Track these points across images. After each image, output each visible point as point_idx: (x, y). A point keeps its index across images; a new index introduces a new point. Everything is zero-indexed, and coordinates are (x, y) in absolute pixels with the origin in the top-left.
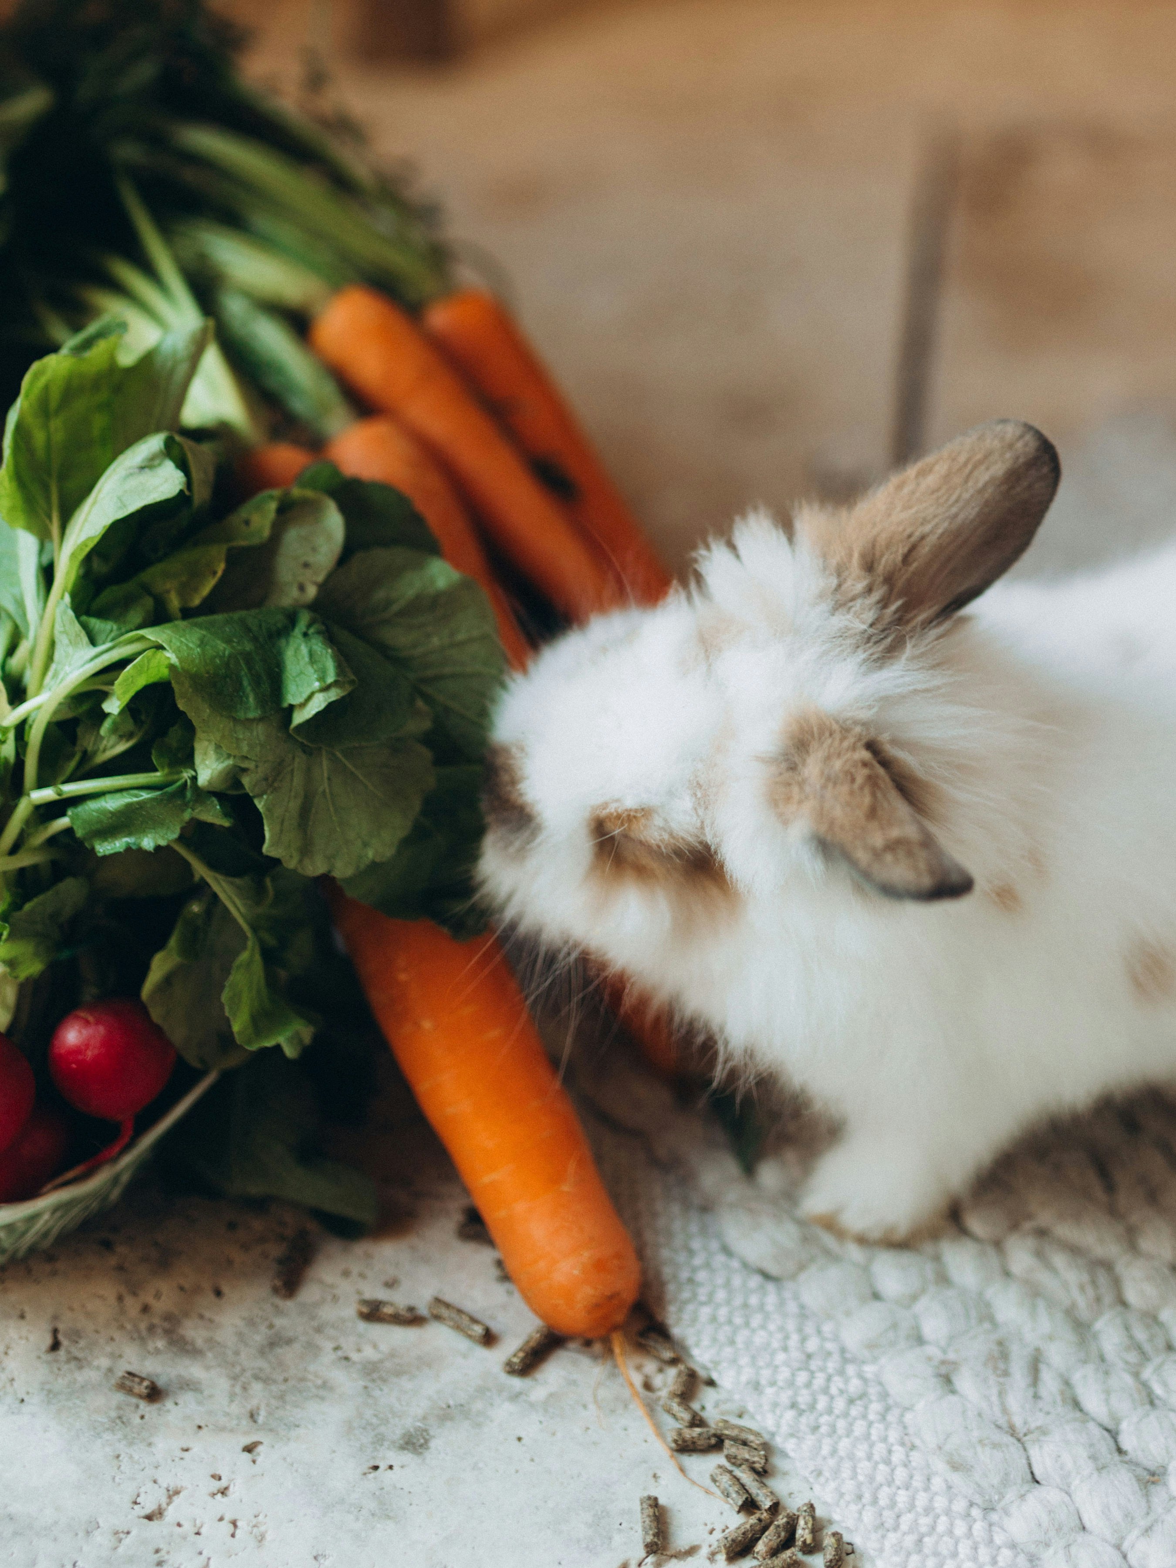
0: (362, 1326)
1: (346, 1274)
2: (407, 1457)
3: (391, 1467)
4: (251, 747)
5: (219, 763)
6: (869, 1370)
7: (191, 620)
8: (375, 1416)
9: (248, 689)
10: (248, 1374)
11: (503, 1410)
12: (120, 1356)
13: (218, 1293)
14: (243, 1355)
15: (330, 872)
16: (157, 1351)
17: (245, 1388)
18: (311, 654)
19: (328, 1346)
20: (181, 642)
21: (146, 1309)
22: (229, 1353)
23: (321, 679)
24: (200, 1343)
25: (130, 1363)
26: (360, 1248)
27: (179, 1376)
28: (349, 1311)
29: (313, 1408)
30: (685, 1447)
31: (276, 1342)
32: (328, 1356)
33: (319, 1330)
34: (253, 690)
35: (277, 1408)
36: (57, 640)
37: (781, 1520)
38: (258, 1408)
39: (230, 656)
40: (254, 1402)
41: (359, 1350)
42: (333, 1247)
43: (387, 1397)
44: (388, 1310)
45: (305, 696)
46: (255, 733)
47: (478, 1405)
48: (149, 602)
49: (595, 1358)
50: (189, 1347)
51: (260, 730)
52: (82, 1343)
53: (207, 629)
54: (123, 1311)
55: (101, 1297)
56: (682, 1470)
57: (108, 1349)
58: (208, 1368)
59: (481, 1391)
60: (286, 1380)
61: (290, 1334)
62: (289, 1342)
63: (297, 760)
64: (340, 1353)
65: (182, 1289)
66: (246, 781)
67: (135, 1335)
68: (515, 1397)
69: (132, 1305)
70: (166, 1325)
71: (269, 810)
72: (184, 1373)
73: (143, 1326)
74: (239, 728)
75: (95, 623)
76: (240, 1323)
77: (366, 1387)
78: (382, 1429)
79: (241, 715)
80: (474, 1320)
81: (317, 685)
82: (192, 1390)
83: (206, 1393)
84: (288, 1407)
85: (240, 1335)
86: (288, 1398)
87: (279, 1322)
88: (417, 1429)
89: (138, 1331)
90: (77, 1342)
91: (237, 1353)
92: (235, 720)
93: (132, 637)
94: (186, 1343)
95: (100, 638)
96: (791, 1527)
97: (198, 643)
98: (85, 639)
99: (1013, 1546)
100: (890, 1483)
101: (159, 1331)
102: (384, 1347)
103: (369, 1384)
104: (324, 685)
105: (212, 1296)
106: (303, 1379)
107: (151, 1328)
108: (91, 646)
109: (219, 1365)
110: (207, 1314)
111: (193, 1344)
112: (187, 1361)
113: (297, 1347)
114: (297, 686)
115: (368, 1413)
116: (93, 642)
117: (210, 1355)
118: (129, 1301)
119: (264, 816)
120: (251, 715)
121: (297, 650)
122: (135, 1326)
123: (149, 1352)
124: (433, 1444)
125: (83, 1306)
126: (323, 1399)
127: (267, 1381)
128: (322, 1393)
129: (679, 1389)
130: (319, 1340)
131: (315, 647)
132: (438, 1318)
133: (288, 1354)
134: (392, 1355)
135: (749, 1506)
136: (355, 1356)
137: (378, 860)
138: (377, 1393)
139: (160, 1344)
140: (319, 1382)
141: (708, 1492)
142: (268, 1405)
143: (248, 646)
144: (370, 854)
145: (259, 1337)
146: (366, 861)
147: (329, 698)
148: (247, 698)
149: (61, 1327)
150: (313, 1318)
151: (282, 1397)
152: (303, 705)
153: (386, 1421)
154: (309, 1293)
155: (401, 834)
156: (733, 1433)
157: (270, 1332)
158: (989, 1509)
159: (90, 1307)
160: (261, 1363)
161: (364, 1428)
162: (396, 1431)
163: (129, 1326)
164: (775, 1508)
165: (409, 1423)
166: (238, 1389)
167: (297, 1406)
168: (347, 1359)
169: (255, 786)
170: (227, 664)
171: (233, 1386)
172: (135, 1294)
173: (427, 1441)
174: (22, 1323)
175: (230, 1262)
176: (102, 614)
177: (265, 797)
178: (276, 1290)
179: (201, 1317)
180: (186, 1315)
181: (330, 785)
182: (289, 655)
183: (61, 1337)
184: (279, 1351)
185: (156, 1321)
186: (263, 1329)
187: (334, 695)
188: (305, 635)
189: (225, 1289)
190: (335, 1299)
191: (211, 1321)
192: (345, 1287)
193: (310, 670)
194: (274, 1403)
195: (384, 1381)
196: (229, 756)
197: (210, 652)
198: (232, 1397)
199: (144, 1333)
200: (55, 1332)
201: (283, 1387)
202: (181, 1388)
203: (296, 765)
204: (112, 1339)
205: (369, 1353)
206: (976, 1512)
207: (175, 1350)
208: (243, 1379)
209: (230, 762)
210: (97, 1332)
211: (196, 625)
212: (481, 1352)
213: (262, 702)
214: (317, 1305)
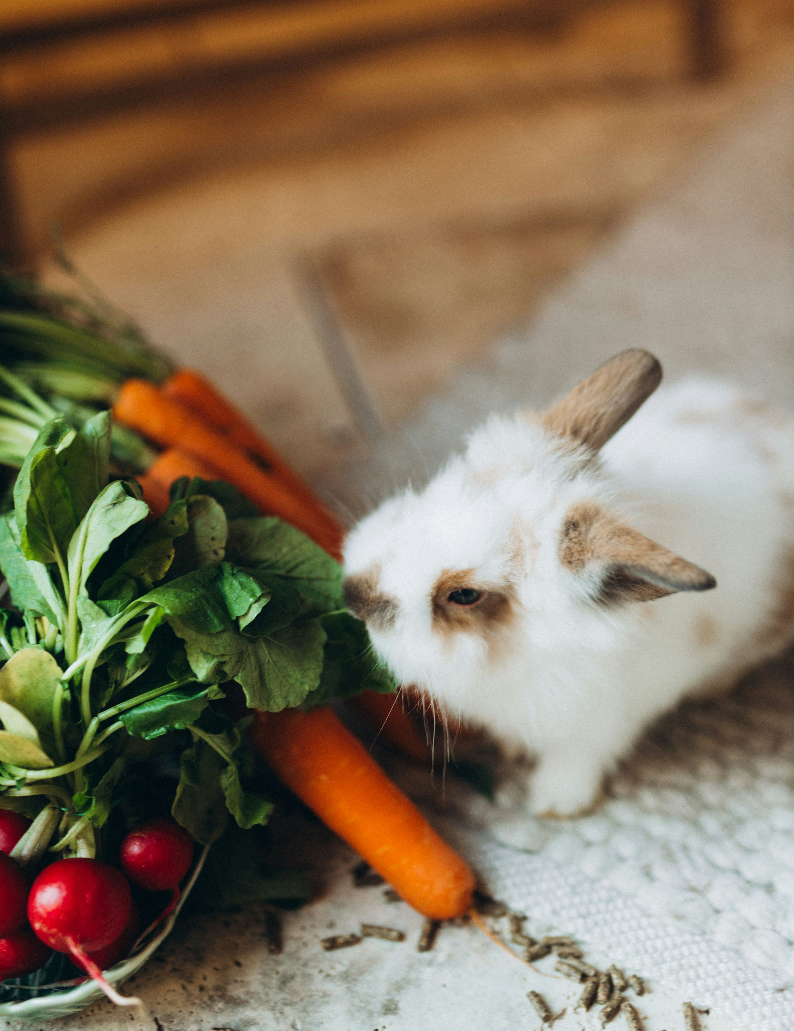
0: (328, 954)
1: (303, 929)
2: (390, 1018)
3: (384, 1027)
4: (224, 647)
5: (209, 663)
6: (605, 883)
7: (164, 585)
8: (361, 1001)
9: (212, 616)
10: (279, 1004)
11: (427, 973)
12: (202, 1021)
13: (238, 964)
14: (271, 995)
15: (288, 705)
16: (221, 1010)
17: (282, 1013)
18: (241, 584)
19: (315, 972)
20: (166, 599)
21: (202, 989)
22: (262, 996)
23: (253, 595)
24: (243, 997)
25: (208, 1022)
26: (305, 911)
27: (241, 1020)
28: (317, 948)
29: (325, 1010)
30: (533, 958)
31: (285, 981)
32: (318, 978)
33: (305, 965)
34: (215, 615)
35: (305, 1017)
36: (81, 620)
37: (604, 979)
38: (295, 1021)
39: (196, 599)
40: (291, 1019)
41: (333, 968)
42: (289, 917)
43: (362, 988)
44: (341, 941)
45: (247, 608)
46: (224, 640)
47: (413, 975)
48: (133, 582)
49: (460, 926)
50: (238, 1001)
51: (226, 636)
52: (176, 1021)
53: (175, 587)
54: (189, 995)
55: (174, 991)
56: (537, 970)
57: (192, 1019)
58: (255, 1009)
59: (411, 966)
60: (302, 1000)
61: (291, 973)
62: (292, 977)
63: (249, 648)
64: (324, 974)
65: (216, 969)
66: (227, 669)
67: (204, 1005)
68: (430, 963)
69: (193, 989)
70: (219, 993)
71: (244, 681)
72: (242, 1016)
73: (206, 999)
74: (214, 639)
75: (107, 603)
76: (259, 977)
77: (348, 988)
78: (369, 1008)
79: (213, 631)
80: (390, 930)
81: (252, 600)
82: (252, 1025)
83: (261, 1023)
84: (311, 1014)
85: (263, 984)
86: (309, 1009)
87: (281, 969)
88: (388, 1000)
89: (205, 1003)
90: (172, 1022)
91: (267, 994)
92: (210, 635)
93: (133, 605)
94: (235, 999)
95: (112, 611)
96: (610, 981)
97: (175, 596)
98: (104, 614)
99: (724, 949)
100: (648, 938)
101: (216, 998)
102: (346, 962)
103: (349, 985)
104: (256, 599)
105: (236, 968)
106: (311, 996)
107: (211, 998)
108: (109, 618)
109: (260, 1005)
110: (239, 979)
111: (239, 998)
112: (241, 1010)
113: (299, 979)
114: (239, 604)
115: (356, 1001)
116: (109, 615)
117: (252, 1001)
118: (190, 987)
119: (242, 685)
120: (219, 629)
121: (231, 584)
122: (201, 1000)
123: (217, 1012)
124: (401, 1005)
125: (165, 999)
126: (327, 1003)
127: (291, 1004)
128: (326, 999)
129: (514, 928)
130: (309, 971)
131: (241, 579)
132: (368, 935)
133: (296, 984)
134: (353, 964)
135: (584, 977)
136: (333, 973)
137: (312, 690)
138: (355, 988)
139: (221, 1005)
140: (321, 994)
141: (556, 977)
142: (299, 1018)
143: (203, 591)
144: (307, 688)
145: (274, 982)
146: (306, 693)
147: (262, 604)
148: (213, 620)
149: (158, 1016)
150: (298, 959)
151: (304, 1010)
152: (246, 614)
153: (368, 1003)
154: (290, 946)
155: (319, 671)
156: (554, 941)
157: (279, 976)
158: (704, 933)
159: (169, 999)
160: (283, 995)
161: (359, 1011)
162: (377, 1006)
163: (197, 1001)
164: (597, 974)
165: (382, 999)
166: (278, 1015)
167: (316, 1012)
168: (328, 976)
169: (232, 670)
170: (196, 604)
171: (274, 1014)
172: (191, 982)
173: (396, 1005)
174: (134, 1022)
175: (236, 946)
176: (108, 596)
177: (240, 674)
178: (272, 952)
179: (236, 981)
180: (227, 983)
181: (271, 657)
182: (227, 589)
183: (161, 1022)
184: (289, 985)
185: (211, 993)
186: (274, 976)
187: (264, 602)
188: (233, 575)
189: (242, 961)
190: (305, 944)
191: (242, 982)
192: (307, 936)
193: (244, 593)
194: (302, 1015)
195: (356, 980)
196: (213, 657)
197: (185, 600)
198: (277, 1020)
199: (209, 1002)
200: (156, 1020)
201: (302, 1004)
202: (246, 1026)
203: (250, 651)
204: (192, 1013)
205: (340, 968)
206: (697, 938)
207: (230, 1005)
208: (278, 1008)
209: (215, 660)
210: (180, 1011)
211: (168, 587)
212: (399, 946)
213: (222, 621)
214: (298, 950)
